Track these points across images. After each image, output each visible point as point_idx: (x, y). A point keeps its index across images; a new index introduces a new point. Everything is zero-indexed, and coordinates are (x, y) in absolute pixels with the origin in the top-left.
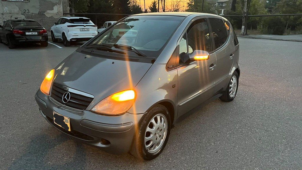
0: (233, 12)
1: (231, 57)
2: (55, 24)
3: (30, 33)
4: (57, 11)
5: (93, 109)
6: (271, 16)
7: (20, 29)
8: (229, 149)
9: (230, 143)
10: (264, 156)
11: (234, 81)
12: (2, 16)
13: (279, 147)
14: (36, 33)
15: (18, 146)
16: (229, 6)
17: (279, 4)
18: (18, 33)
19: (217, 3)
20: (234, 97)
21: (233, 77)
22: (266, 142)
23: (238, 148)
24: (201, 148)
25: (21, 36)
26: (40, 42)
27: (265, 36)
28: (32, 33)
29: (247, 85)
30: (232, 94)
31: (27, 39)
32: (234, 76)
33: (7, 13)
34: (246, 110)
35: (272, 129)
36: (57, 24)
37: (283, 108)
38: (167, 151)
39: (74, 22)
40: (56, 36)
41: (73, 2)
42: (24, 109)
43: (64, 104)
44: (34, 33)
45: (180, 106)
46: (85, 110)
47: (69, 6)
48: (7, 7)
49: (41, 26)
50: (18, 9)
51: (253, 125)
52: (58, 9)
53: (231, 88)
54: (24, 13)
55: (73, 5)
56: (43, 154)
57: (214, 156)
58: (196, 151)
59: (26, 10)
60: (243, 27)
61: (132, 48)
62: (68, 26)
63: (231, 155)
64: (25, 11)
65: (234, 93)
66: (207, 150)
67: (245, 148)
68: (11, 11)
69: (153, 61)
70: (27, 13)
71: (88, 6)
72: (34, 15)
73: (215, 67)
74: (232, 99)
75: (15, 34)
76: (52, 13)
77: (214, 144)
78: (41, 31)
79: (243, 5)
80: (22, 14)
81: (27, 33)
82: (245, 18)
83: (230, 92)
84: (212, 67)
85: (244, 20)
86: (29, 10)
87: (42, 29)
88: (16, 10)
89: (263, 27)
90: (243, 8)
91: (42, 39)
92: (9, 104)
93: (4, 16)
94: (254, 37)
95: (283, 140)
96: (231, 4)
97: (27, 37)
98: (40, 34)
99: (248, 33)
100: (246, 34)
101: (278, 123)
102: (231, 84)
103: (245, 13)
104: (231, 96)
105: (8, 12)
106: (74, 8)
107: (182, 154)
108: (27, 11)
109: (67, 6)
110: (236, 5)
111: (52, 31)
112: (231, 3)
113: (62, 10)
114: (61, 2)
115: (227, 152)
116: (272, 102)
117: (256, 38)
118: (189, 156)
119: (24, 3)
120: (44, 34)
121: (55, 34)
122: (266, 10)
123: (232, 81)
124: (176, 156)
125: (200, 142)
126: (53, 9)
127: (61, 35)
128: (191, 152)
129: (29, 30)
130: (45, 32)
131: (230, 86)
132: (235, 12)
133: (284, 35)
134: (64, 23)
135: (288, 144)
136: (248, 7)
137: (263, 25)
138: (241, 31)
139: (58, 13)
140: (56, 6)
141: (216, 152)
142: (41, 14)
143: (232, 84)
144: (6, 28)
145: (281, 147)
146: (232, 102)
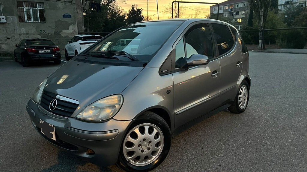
0: (250, 27)
1: (238, 64)
2: (68, 42)
3: (43, 52)
4: (72, 31)
5: (78, 116)
6: (290, 29)
7: (34, 47)
8: (234, 163)
9: (236, 156)
10: (274, 170)
11: (244, 91)
12: (19, 37)
13: (292, 160)
14: (50, 51)
15: (6, 158)
16: (246, 22)
17: (298, 18)
18: (32, 51)
19: (233, 20)
20: (245, 108)
21: (242, 87)
22: (277, 155)
23: (244, 162)
24: (203, 161)
25: (35, 54)
26: (53, 59)
27: (284, 50)
28: (46, 52)
29: (261, 97)
30: (243, 105)
31: (40, 57)
32: (244, 86)
33: (24, 34)
34: (257, 122)
35: (286, 141)
36: (70, 42)
37: (300, 119)
38: (164, 164)
39: (87, 40)
40: (70, 54)
41: (88, 22)
42: (22, 122)
43: (50, 111)
44: (47, 51)
45: (177, 114)
46: (70, 117)
47: (84, 26)
48: (24, 28)
49: (55, 44)
50: (35, 30)
51: (264, 137)
52: (73, 28)
53: (241, 99)
54: (41, 33)
55: (88, 25)
56: (30, 166)
57: (216, 170)
58: (196, 164)
59: (43, 30)
60: (260, 41)
61: (126, 54)
62: (81, 44)
63: (235, 168)
64: (41, 31)
65: (245, 104)
66: (209, 163)
67: (253, 161)
68: (28, 32)
69: (144, 65)
70: (43, 34)
71: (103, 26)
72: (50, 35)
73: (218, 74)
74: (242, 111)
75: (28, 52)
76: (67, 33)
77: (218, 157)
78: (54, 49)
79: (260, 19)
80: (38, 34)
81: (40, 52)
82: (261, 32)
83: (240, 103)
84: (215, 74)
85: (261, 34)
86: (45, 31)
87: (55, 47)
88: (33, 30)
89: (282, 41)
90: (259, 23)
91: (55, 57)
92: (8, 117)
93: (21, 37)
94: (272, 51)
95: (297, 152)
96: (247, 20)
97: (41, 55)
98: (53, 52)
99: (266, 47)
100: (264, 49)
101: (293, 134)
102: (240, 94)
103: (262, 27)
104: (242, 107)
105: (25, 32)
106: (89, 27)
107: (180, 167)
108: (43, 32)
109: (82, 26)
110: (253, 20)
111: (66, 49)
112: (248, 18)
113: (77, 30)
114: (76, 22)
115: (232, 165)
116: (287, 114)
117: (274, 52)
118: (187, 170)
119: (41, 24)
120: (56, 52)
121: (69, 52)
122: (285, 25)
123: (241, 90)
124: (173, 169)
125: (202, 155)
126: (68, 29)
127: (74, 53)
128: (191, 165)
129: (42, 49)
130: (57, 49)
131: (239, 96)
132: (252, 27)
133: (305, 49)
134: (77, 41)
135: (303, 157)
136: (265, 21)
137: (282, 39)
138: (258, 46)
139: (72, 32)
140: (71, 26)
141: (219, 166)
142: (57, 34)
143: (242, 95)
144: (21, 47)
145: (294, 160)
146: (242, 113)
